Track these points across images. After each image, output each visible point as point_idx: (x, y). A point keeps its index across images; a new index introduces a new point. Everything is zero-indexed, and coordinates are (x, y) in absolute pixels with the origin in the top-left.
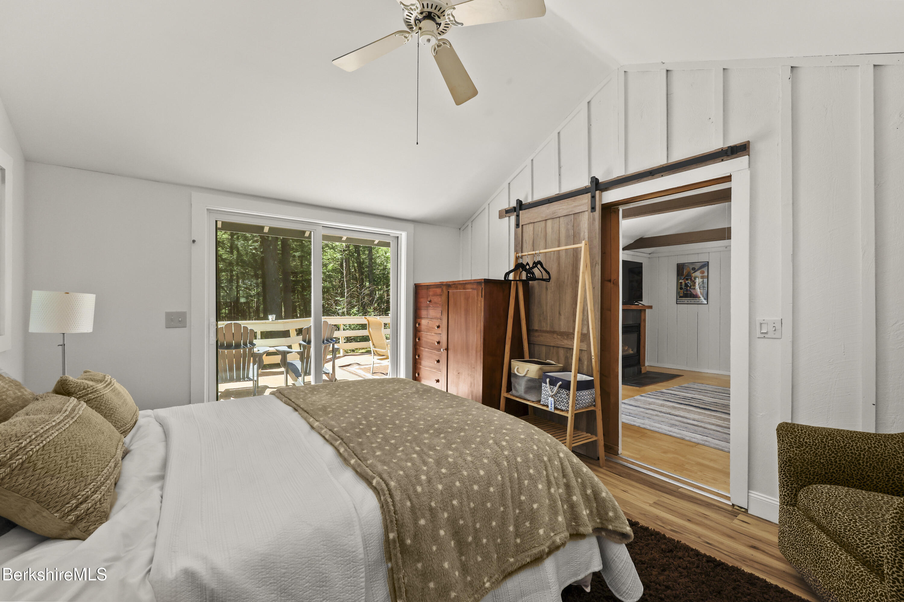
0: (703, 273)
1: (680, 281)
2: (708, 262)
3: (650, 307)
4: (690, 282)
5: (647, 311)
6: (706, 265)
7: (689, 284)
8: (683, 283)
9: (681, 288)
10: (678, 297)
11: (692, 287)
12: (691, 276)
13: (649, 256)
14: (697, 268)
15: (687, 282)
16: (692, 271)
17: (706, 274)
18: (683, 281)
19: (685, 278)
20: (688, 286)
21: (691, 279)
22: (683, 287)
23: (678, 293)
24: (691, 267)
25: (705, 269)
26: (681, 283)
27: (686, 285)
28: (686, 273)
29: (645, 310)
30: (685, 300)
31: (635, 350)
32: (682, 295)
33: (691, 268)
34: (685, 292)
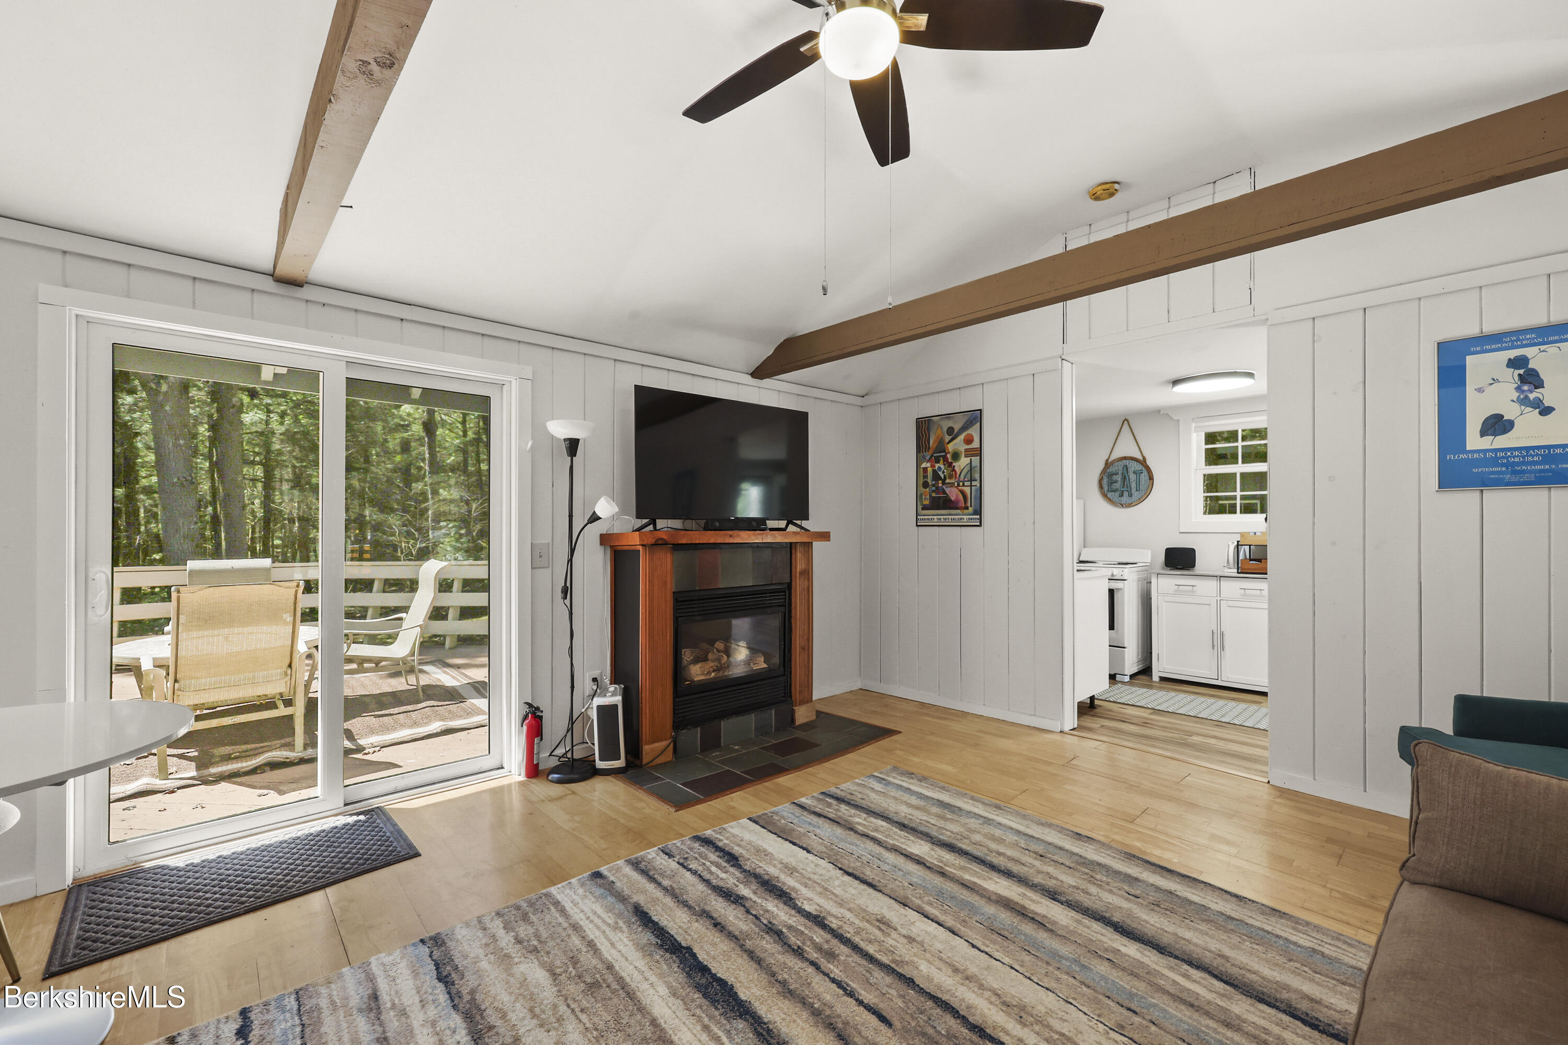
0: (969, 441)
1: (924, 465)
2: (980, 410)
3: (825, 536)
4: (942, 466)
5: (817, 546)
6: (975, 417)
7: (940, 473)
8: (930, 470)
9: (926, 485)
10: (920, 507)
11: (948, 481)
12: (944, 451)
13: (859, 401)
14: (957, 427)
15: (937, 466)
16: (948, 438)
17: (976, 444)
18: (928, 465)
19: (932, 456)
20: (940, 478)
21: (945, 459)
22: (929, 480)
23: (919, 497)
24: (946, 425)
25: (974, 431)
26: (925, 469)
27: (936, 476)
28: (934, 442)
29: (808, 546)
30: (935, 516)
31: (776, 660)
32: (927, 502)
33: (945, 429)
34: (934, 495)
